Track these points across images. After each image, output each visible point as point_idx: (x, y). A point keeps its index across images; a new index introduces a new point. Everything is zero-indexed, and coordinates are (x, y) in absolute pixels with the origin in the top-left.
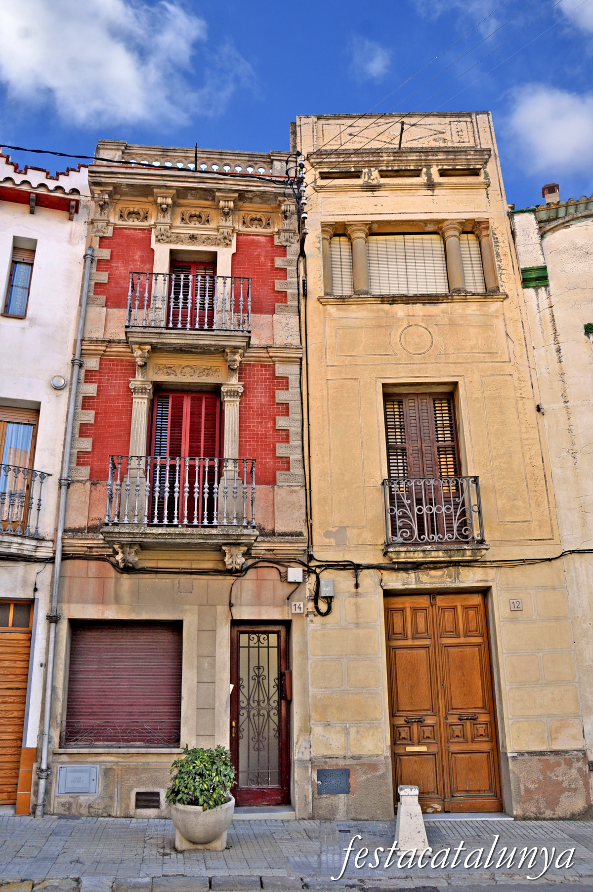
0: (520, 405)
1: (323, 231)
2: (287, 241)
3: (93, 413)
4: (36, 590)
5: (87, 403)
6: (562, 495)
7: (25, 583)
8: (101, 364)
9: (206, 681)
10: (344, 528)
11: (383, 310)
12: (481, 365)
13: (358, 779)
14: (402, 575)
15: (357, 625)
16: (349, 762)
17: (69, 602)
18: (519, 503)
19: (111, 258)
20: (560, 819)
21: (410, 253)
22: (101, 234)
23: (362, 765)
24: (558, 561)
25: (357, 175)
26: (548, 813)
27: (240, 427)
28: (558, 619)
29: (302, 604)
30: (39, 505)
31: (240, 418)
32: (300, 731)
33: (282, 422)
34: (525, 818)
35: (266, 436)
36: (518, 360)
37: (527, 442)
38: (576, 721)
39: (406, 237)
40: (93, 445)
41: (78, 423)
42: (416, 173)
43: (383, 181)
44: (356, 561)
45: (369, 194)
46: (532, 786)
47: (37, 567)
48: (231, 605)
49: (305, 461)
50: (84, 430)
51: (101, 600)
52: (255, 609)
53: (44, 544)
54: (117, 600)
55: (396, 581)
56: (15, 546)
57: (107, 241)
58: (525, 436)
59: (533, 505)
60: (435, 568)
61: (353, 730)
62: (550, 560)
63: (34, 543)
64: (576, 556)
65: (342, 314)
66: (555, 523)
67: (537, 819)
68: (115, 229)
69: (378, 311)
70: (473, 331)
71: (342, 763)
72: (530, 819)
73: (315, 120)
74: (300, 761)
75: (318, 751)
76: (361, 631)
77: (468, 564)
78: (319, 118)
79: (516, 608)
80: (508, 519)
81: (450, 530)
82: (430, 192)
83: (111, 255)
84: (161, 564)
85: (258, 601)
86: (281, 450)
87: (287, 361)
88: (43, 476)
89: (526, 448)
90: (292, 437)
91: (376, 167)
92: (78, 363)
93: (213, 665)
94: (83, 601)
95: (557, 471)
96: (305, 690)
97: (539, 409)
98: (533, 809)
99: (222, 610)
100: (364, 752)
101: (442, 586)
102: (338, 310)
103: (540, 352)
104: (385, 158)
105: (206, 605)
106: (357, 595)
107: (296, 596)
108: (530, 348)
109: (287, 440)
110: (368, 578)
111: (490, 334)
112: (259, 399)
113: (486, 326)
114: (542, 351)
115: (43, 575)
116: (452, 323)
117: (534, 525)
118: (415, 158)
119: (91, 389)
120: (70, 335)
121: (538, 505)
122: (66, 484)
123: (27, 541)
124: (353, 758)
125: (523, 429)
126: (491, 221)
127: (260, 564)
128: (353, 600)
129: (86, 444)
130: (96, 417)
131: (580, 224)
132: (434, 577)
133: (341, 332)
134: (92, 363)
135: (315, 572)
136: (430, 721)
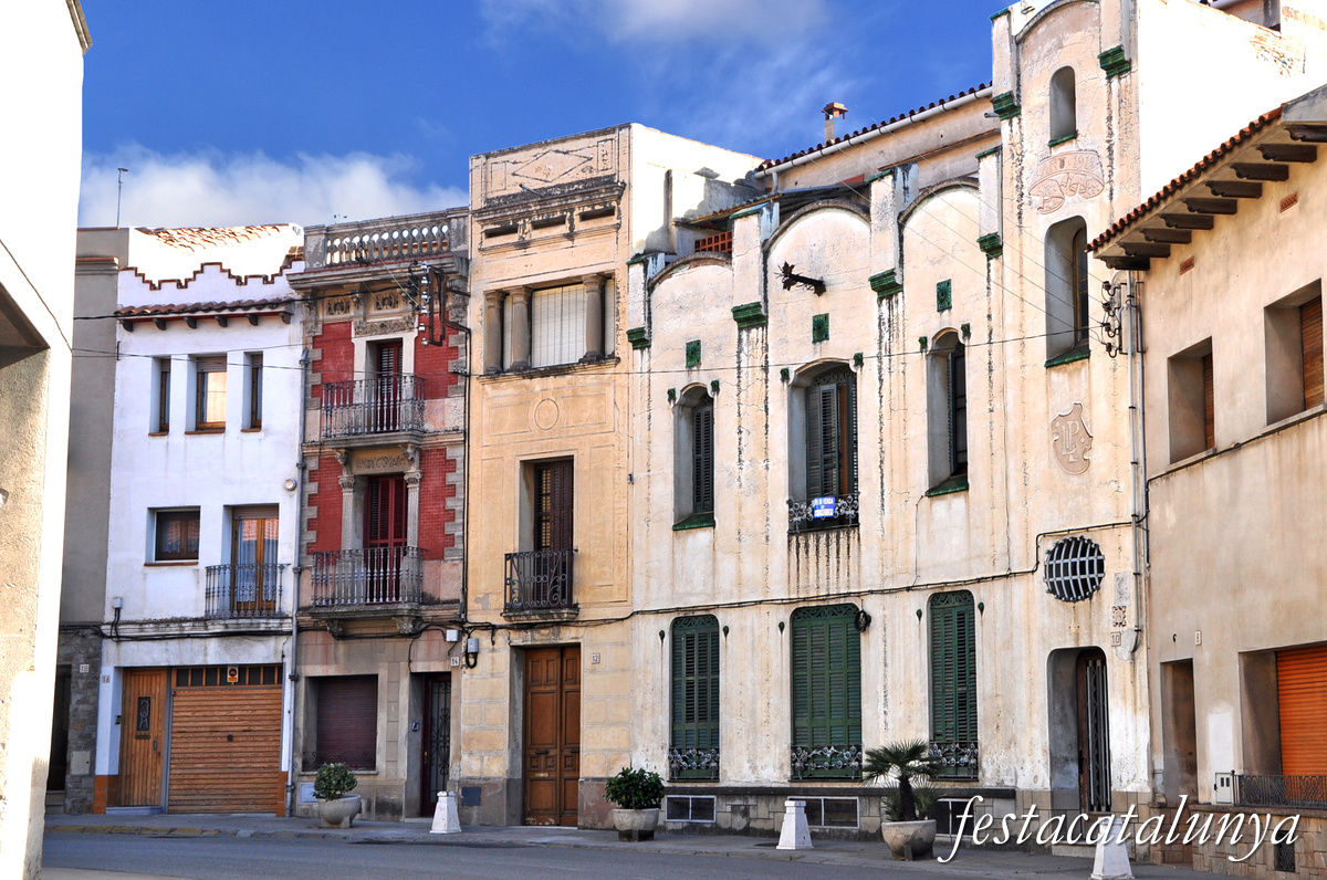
0: (616, 476)
1: (487, 299)
2: (457, 316)
3: (316, 508)
4: (283, 656)
5: (312, 500)
6: (638, 560)
7: (276, 652)
8: (320, 464)
9: (393, 721)
10: (488, 594)
11: (525, 386)
12: (592, 437)
13: (487, 794)
14: (523, 633)
15: (492, 675)
16: (481, 782)
17: (305, 664)
18: (606, 569)
19: (323, 357)
20: (607, 829)
21: (565, 309)
22: (312, 334)
23: (488, 784)
24: (628, 620)
25: (513, 230)
26: (599, 825)
27: (420, 509)
28: (623, 670)
29: (458, 660)
30: (281, 591)
31: (420, 502)
32: (454, 758)
33: (450, 503)
34: (584, 828)
35: (438, 516)
36: (621, 429)
37: (617, 512)
38: (627, 755)
39: (566, 289)
40: (317, 536)
41: (305, 519)
42: (561, 221)
43: (536, 234)
44: (493, 623)
45: (522, 252)
46: (591, 804)
47: (283, 639)
48: (410, 661)
49: (465, 538)
50: (311, 524)
51: (326, 662)
52: (426, 664)
53: (286, 621)
54: (336, 661)
55: (520, 639)
56: (263, 625)
57: (318, 339)
58: (617, 506)
59: (616, 570)
60: (544, 628)
61: (486, 758)
62: (622, 619)
63: (278, 621)
64: (639, 616)
65: (496, 393)
66: (630, 586)
67: (592, 829)
68: (324, 325)
69: (521, 386)
70: (590, 401)
71: (476, 782)
72: (587, 828)
73: (483, 159)
74: (452, 780)
75: (465, 773)
76: (494, 680)
77: (566, 624)
78: (487, 158)
79: (597, 661)
80: (597, 584)
81: (545, 598)
82: (570, 243)
83: (323, 355)
84: (364, 631)
85: (428, 658)
86: (449, 529)
87: (454, 444)
88: (282, 567)
89: (616, 517)
90: (457, 516)
91: (530, 218)
92: (302, 467)
93: (397, 709)
94: (315, 663)
95: (636, 538)
96: (458, 727)
97: (631, 478)
98: (590, 822)
99: (404, 664)
100: (492, 775)
101: (548, 642)
102: (493, 388)
103: (638, 418)
104: (533, 208)
105: (394, 661)
106: (493, 650)
107: (455, 652)
108: (631, 415)
109: (453, 519)
110: (501, 637)
111: (603, 403)
112: (434, 483)
113: (600, 396)
114: (639, 418)
115: (287, 645)
116: (575, 395)
117: (616, 587)
118: (557, 204)
119: (312, 488)
120: (297, 440)
121: (620, 570)
122: (299, 571)
123: (271, 621)
124: (485, 779)
125: (617, 499)
126: (617, 272)
127: (431, 628)
128: (490, 655)
129: (311, 537)
130: (318, 512)
131: (680, 272)
132: (543, 635)
133: (493, 411)
134: (313, 464)
135: (467, 632)
136: (552, 753)
